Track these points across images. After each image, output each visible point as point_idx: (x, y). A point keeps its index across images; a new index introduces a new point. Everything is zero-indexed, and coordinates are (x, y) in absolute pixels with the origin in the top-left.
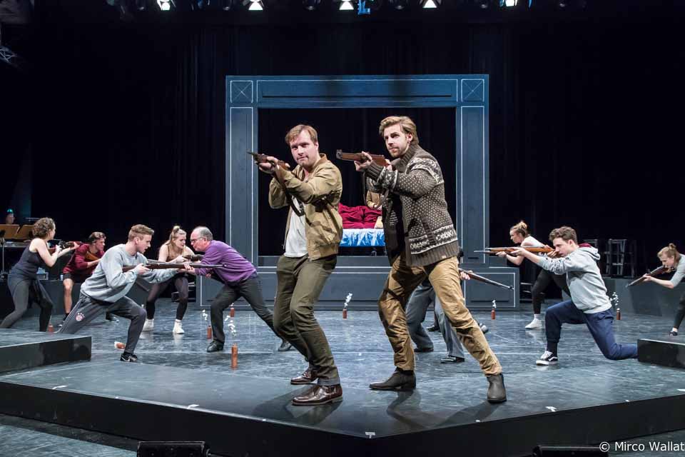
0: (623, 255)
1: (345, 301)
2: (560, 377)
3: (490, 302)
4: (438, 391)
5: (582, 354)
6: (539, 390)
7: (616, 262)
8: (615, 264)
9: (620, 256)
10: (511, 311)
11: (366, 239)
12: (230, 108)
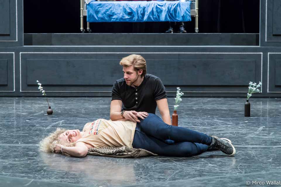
11: (155, 13)
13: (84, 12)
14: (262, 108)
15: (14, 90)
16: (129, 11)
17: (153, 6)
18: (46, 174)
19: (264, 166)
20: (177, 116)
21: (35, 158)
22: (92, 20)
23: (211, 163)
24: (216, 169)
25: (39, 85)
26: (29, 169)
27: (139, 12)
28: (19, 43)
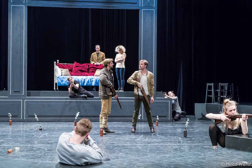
0: (226, 92)
1: (75, 116)
2: (183, 157)
3: (156, 116)
4: (115, 165)
5: (200, 144)
6: (170, 164)
7: (223, 95)
8: (222, 96)
9: (225, 92)
10: (167, 121)
11: (90, 82)
12: (11, 6)
13: (56, 81)
14: (140, 127)
15: (22, 118)
17: (89, 79)
18: (43, 159)
19: (146, 153)
21: (37, 151)
22: (60, 85)
23: (121, 153)
24: (124, 155)
25: (35, 116)
26: (35, 157)
27: (82, 81)
28: (24, 96)
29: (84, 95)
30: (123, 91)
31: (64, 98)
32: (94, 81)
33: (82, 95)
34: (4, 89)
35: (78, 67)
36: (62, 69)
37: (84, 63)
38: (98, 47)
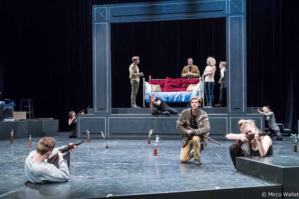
1: (149, 134)
11: (179, 98)
12: (95, 24)
13: (145, 98)
16: (167, 97)
17: (178, 94)
20: (156, 149)
25: (102, 134)
27: (172, 98)
28: (109, 113)
29: (166, 112)
30: (212, 107)
31: (145, 115)
32: (184, 97)
33: (164, 112)
34: (88, 107)
35: (169, 83)
36: (153, 85)
37: (176, 78)
38: (190, 60)
